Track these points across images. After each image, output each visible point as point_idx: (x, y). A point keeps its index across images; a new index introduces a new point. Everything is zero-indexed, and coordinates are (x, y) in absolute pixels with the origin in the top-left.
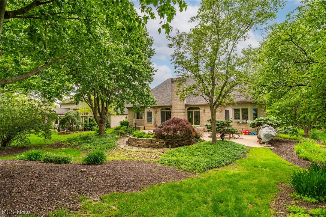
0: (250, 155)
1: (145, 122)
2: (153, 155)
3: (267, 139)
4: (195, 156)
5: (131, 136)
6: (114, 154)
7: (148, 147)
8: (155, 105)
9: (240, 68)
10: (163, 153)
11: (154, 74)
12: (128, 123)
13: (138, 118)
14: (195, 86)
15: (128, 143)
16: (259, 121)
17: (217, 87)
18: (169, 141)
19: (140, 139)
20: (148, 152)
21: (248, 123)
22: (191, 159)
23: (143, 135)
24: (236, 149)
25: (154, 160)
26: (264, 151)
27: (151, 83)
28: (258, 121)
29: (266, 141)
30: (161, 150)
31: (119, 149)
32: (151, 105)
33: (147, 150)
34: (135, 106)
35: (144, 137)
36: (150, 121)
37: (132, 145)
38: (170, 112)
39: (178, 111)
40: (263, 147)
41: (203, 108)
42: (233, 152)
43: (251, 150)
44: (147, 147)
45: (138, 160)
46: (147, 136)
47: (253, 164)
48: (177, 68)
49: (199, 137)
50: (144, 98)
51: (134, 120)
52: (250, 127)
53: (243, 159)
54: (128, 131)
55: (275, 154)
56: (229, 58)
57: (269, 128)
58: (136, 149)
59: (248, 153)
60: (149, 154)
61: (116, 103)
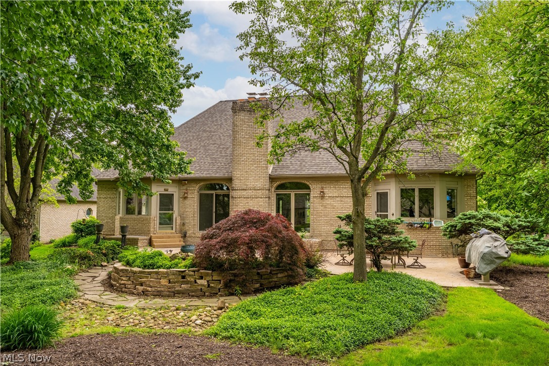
0: (451, 308)
1: (152, 225)
2: (194, 318)
3: (488, 265)
4: (315, 313)
5: (119, 265)
6: (71, 318)
7: (174, 294)
8: (185, 175)
9: (422, 83)
10: (221, 309)
11: (191, 85)
12: (99, 228)
13: (129, 211)
14: (311, 124)
15: (110, 284)
16: (468, 221)
17: (368, 129)
18: (235, 275)
19: (150, 273)
20: (177, 309)
21: (434, 225)
22: (307, 323)
23: (156, 260)
24: (417, 294)
25: (200, 331)
26: (483, 297)
27: (174, 111)
28: (465, 219)
29: (486, 271)
30: (214, 302)
31: (83, 303)
32: (175, 173)
33: (171, 303)
34: (128, 175)
35: (159, 267)
36: (166, 221)
37: (124, 289)
38: (228, 196)
39: (250, 193)
40: (478, 286)
41: (319, 186)
42: (411, 300)
43: (452, 294)
44: (169, 296)
45: (153, 331)
46: (169, 264)
47: (463, 328)
48: (259, 72)
49: (316, 264)
50: (154, 154)
51: (118, 217)
52: (445, 235)
53: (436, 317)
54: (104, 251)
55: (508, 304)
56: (402, 52)
57: (492, 237)
58: (137, 301)
59: (446, 302)
60: (182, 314)
61: (66, 166)
